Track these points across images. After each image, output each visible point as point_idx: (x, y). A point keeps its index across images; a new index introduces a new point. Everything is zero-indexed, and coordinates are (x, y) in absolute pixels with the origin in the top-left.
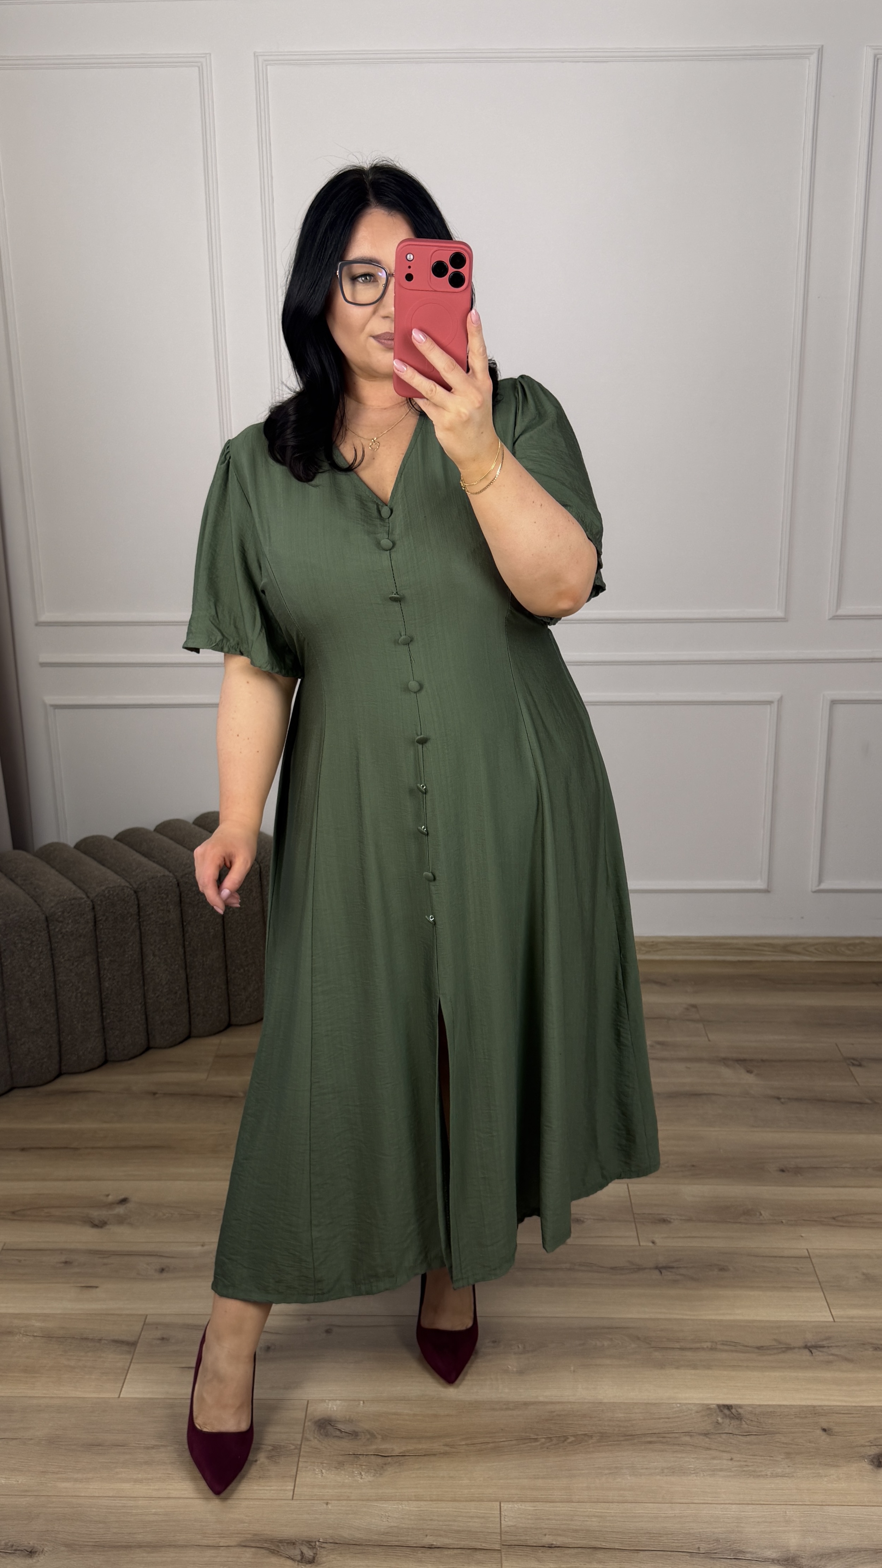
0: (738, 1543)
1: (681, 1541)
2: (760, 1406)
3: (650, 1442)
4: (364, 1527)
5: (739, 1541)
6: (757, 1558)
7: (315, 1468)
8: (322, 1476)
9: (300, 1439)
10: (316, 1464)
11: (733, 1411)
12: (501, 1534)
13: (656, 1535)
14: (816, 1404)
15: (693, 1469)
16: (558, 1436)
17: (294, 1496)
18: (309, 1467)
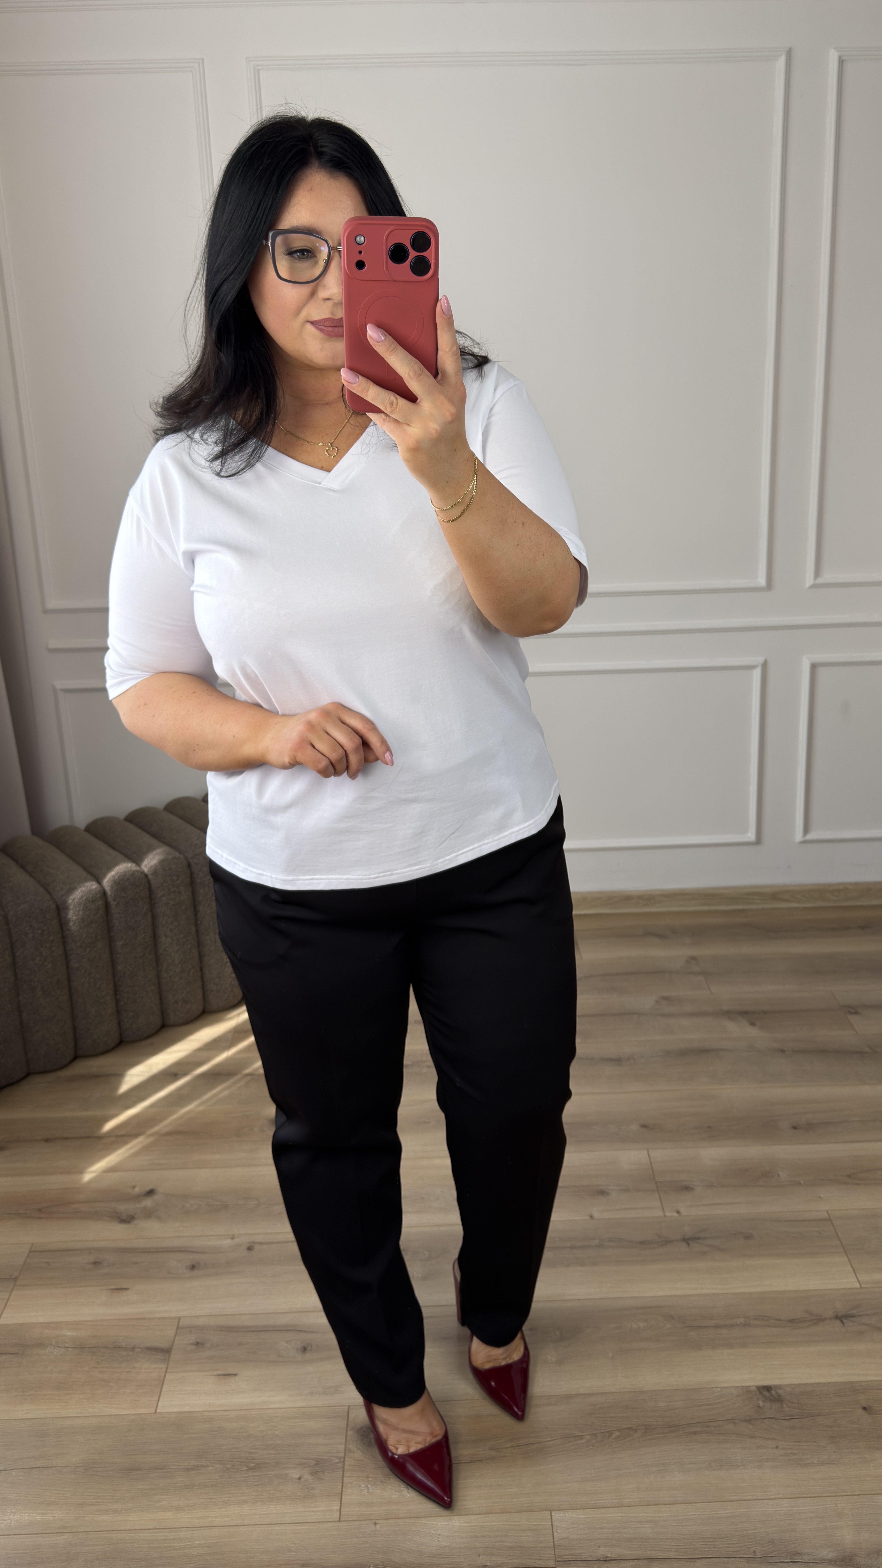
0: (793, 1543)
1: (736, 1545)
2: (799, 1385)
3: (695, 1433)
4: (414, 1549)
5: (793, 1541)
6: (813, 1559)
7: (361, 1483)
8: (368, 1492)
9: (343, 1451)
10: (362, 1478)
11: (773, 1392)
12: (554, 1547)
13: (710, 1540)
14: (855, 1380)
15: (740, 1461)
16: (602, 1431)
17: (341, 1517)
18: (355, 1483)
